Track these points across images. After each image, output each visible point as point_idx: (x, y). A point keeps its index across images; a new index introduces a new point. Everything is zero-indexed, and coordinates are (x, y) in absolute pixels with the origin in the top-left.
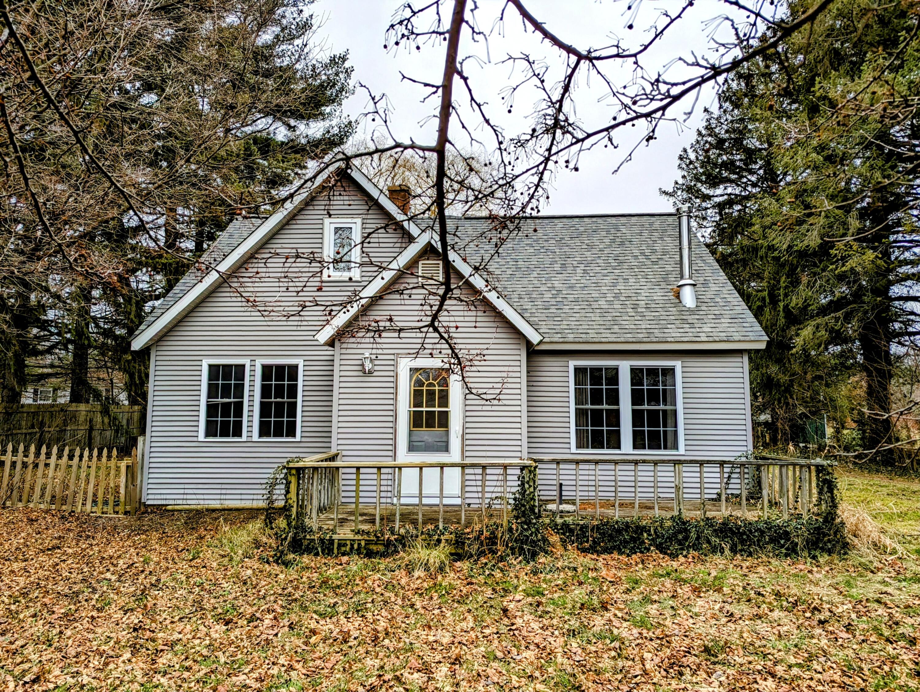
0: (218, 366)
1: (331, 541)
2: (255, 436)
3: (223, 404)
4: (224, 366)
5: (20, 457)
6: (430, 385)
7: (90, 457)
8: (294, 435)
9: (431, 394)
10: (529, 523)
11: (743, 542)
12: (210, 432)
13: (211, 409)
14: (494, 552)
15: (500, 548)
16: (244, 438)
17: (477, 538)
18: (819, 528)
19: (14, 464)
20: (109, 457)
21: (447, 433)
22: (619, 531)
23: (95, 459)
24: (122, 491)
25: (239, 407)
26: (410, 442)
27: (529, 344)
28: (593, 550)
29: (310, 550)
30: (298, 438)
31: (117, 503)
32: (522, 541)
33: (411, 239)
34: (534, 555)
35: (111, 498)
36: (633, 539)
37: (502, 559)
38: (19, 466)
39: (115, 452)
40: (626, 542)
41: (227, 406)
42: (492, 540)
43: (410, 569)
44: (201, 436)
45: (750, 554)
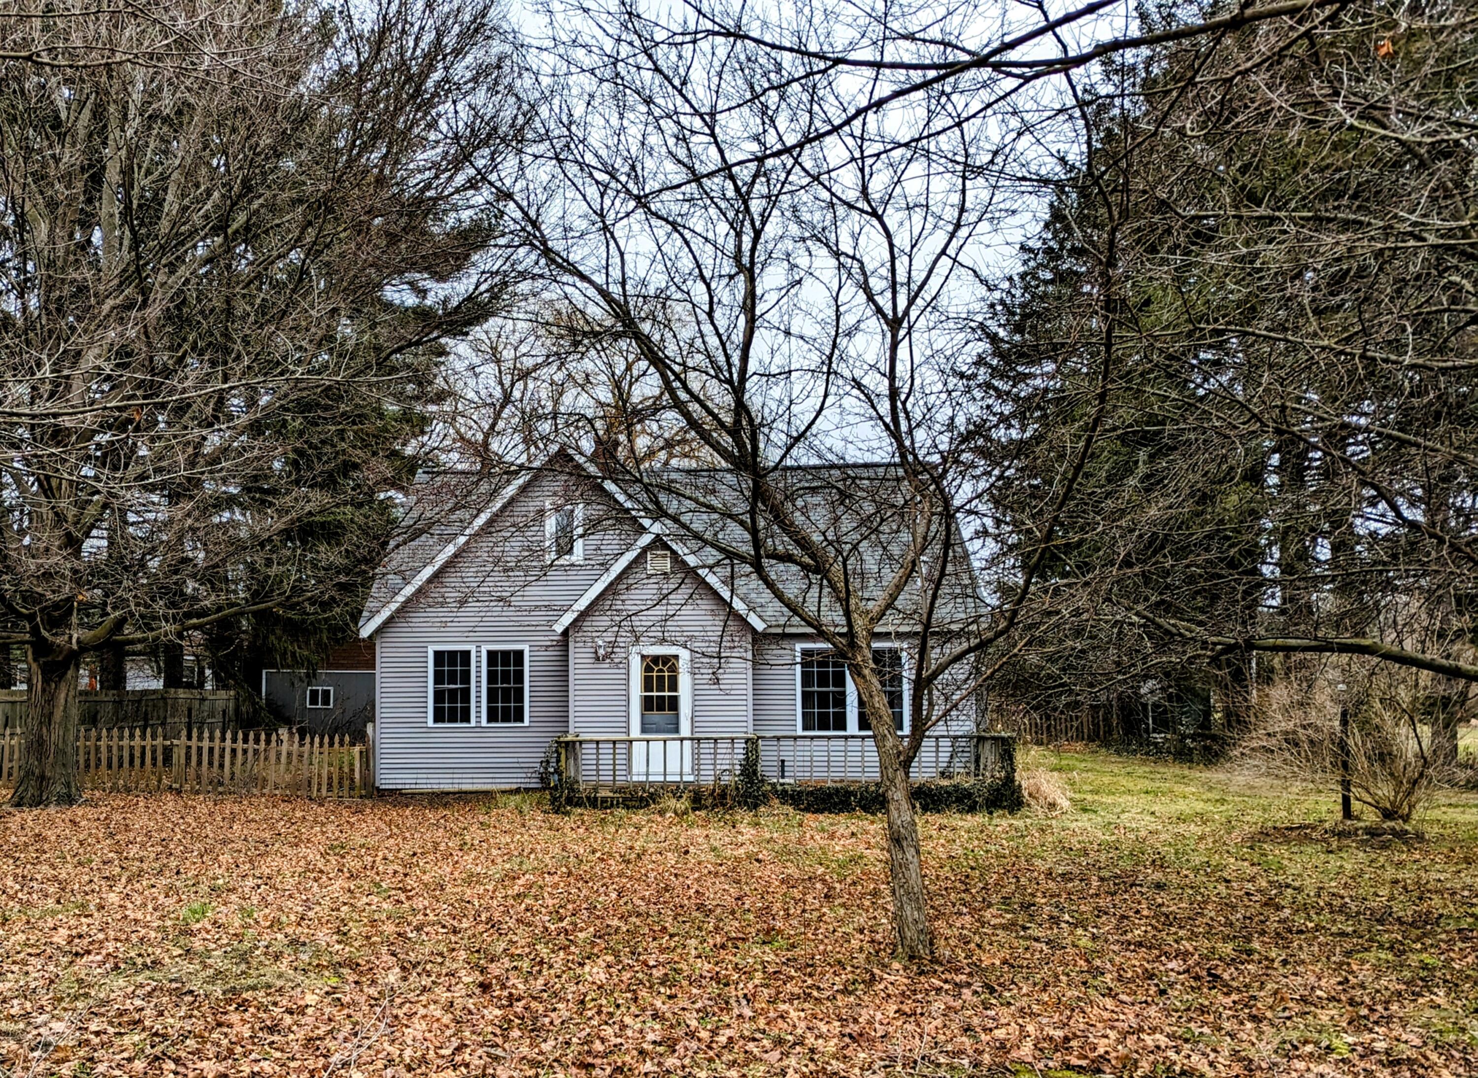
0: (442, 652)
1: (596, 798)
2: (484, 723)
3: (450, 690)
4: (450, 652)
5: (251, 745)
6: (661, 671)
7: (321, 745)
8: (522, 721)
9: (661, 679)
10: (752, 783)
11: (934, 802)
12: (438, 718)
13: (439, 696)
14: (723, 805)
15: (729, 802)
16: (473, 723)
17: (712, 794)
18: (998, 790)
19: (245, 751)
20: (342, 744)
21: (677, 716)
22: (830, 796)
23: (326, 745)
24: (357, 775)
25: (466, 693)
26: (643, 724)
27: (754, 630)
28: (807, 810)
29: (579, 804)
30: (526, 723)
31: (352, 788)
32: (746, 795)
33: (642, 530)
34: (756, 806)
35: (346, 783)
36: (841, 802)
37: (731, 808)
38: (250, 753)
39: (347, 738)
40: (836, 804)
41: (453, 692)
42: (723, 795)
43: (662, 813)
44: (430, 723)
45: (939, 812)
